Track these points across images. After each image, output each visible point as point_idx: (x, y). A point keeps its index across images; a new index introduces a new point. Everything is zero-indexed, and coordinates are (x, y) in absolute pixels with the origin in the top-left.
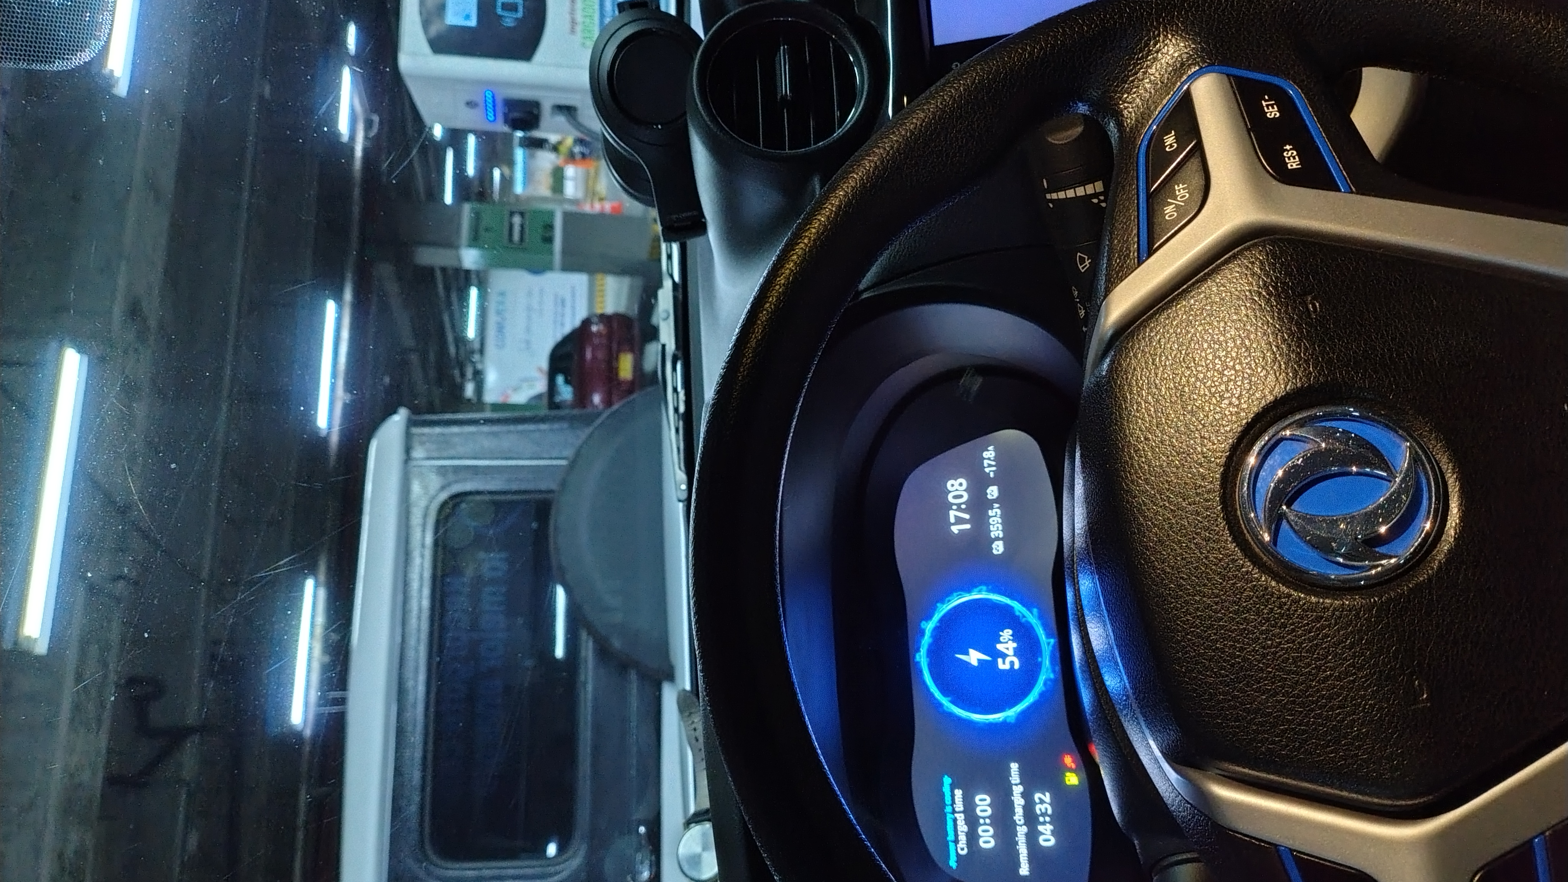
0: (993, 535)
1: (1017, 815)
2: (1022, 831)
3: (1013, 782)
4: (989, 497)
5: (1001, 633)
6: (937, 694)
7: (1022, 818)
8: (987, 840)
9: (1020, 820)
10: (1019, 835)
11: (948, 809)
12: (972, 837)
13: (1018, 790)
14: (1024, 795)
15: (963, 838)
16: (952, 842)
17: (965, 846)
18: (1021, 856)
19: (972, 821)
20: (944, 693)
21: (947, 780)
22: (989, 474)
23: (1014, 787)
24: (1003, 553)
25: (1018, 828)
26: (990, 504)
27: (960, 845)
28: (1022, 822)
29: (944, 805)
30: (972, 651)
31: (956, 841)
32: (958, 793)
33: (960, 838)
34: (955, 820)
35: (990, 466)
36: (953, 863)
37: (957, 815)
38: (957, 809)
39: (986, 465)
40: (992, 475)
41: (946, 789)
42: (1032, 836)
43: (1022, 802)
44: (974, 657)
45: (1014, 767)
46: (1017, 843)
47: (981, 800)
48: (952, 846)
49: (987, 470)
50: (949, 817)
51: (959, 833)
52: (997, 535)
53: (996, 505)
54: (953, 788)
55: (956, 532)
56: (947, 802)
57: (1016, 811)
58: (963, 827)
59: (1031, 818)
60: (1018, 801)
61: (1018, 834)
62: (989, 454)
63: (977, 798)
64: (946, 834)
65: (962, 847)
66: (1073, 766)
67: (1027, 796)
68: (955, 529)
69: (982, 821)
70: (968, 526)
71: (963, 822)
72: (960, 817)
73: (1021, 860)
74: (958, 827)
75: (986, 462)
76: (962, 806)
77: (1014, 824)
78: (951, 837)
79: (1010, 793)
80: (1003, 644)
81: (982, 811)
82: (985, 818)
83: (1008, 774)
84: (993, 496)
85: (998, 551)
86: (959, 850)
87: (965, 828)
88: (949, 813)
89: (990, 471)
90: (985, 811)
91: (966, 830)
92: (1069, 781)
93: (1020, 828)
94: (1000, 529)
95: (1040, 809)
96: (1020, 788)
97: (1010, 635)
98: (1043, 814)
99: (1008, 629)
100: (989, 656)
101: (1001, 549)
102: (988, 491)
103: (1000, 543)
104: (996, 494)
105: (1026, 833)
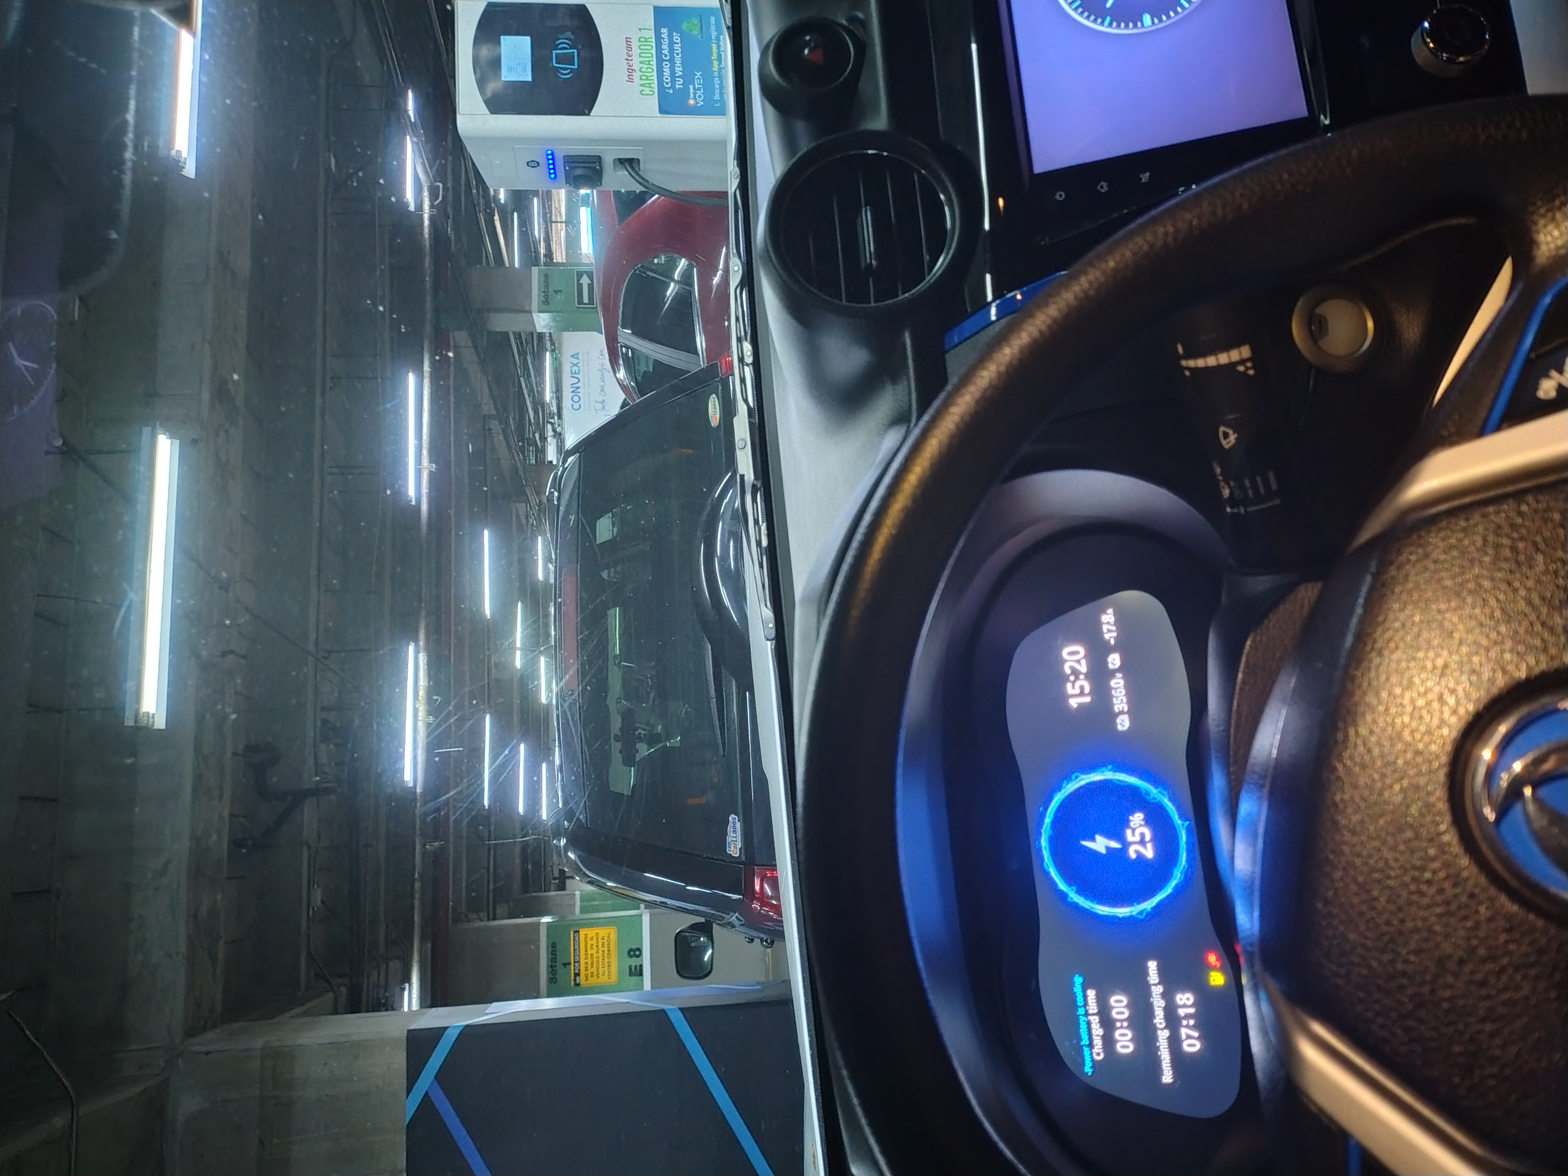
0: (1116, 709)
1: (1157, 1018)
2: (1163, 1035)
3: (1152, 982)
4: (1111, 666)
5: (1131, 818)
6: (1062, 886)
7: (1163, 1021)
8: (1125, 1043)
9: (1161, 1023)
10: (1160, 1041)
11: (1081, 1011)
12: (1109, 1041)
13: (1157, 990)
14: (1164, 995)
15: (1098, 1042)
16: (1088, 1046)
17: (1101, 1051)
18: (1164, 1062)
19: (1108, 1023)
20: (1069, 883)
21: (1078, 980)
22: (1109, 640)
23: (1153, 988)
24: (1129, 728)
25: (1159, 1032)
26: (1112, 674)
27: (1095, 1050)
28: (1164, 1025)
29: (1076, 1007)
30: (1098, 837)
31: (1091, 1045)
32: (1091, 994)
33: (1095, 1042)
34: (1089, 1024)
35: (1109, 631)
36: (1088, 1069)
37: (1090, 1018)
38: (1091, 1012)
39: (1105, 630)
40: (1112, 642)
41: (1078, 989)
42: (1175, 1042)
43: (1162, 1003)
44: (1100, 844)
45: (1152, 965)
46: (1158, 1048)
47: (1117, 1001)
48: (1086, 1051)
49: (1107, 636)
50: (1082, 1019)
51: (1094, 1037)
52: (1121, 709)
53: (1119, 675)
54: (1084, 988)
55: (1075, 706)
56: (1079, 1004)
57: (1156, 1013)
58: (1098, 1031)
59: (1173, 1020)
60: (1158, 1004)
61: (1160, 1039)
62: (1108, 618)
63: (1113, 1000)
64: (1080, 1039)
65: (1098, 1052)
66: (1218, 964)
67: (1168, 996)
68: (1074, 703)
69: (1118, 1024)
70: (1087, 699)
71: (1098, 1025)
72: (1095, 1020)
73: (1164, 1068)
74: (1093, 1031)
75: (1105, 628)
76: (1095, 1007)
77: (1154, 1029)
78: (1085, 1041)
79: (1149, 994)
80: (1134, 830)
81: (1118, 1013)
82: (1122, 1021)
83: (1146, 973)
84: (1115, 665)
85: (1124, 726)
86: (1094, 1055)
87: (1101, 1032)
88: (1082, 1015)
89: (1111, 637)
90: (1122, 1013)
91: (1102, 1034)
92: (1214, 980)
93: (1161, 1031)
94: (1125, 702)
95: (1182, 1011)
96: (1159, 989)
97: (1141, 820)
98: (1187, 1017)
99: (1138, 813)
100: (1118, 844)
101: (1127, 725)
102: (1109, 660)
103: (1125, 718)
104: (1118, 663)
105: (1168, 1037)
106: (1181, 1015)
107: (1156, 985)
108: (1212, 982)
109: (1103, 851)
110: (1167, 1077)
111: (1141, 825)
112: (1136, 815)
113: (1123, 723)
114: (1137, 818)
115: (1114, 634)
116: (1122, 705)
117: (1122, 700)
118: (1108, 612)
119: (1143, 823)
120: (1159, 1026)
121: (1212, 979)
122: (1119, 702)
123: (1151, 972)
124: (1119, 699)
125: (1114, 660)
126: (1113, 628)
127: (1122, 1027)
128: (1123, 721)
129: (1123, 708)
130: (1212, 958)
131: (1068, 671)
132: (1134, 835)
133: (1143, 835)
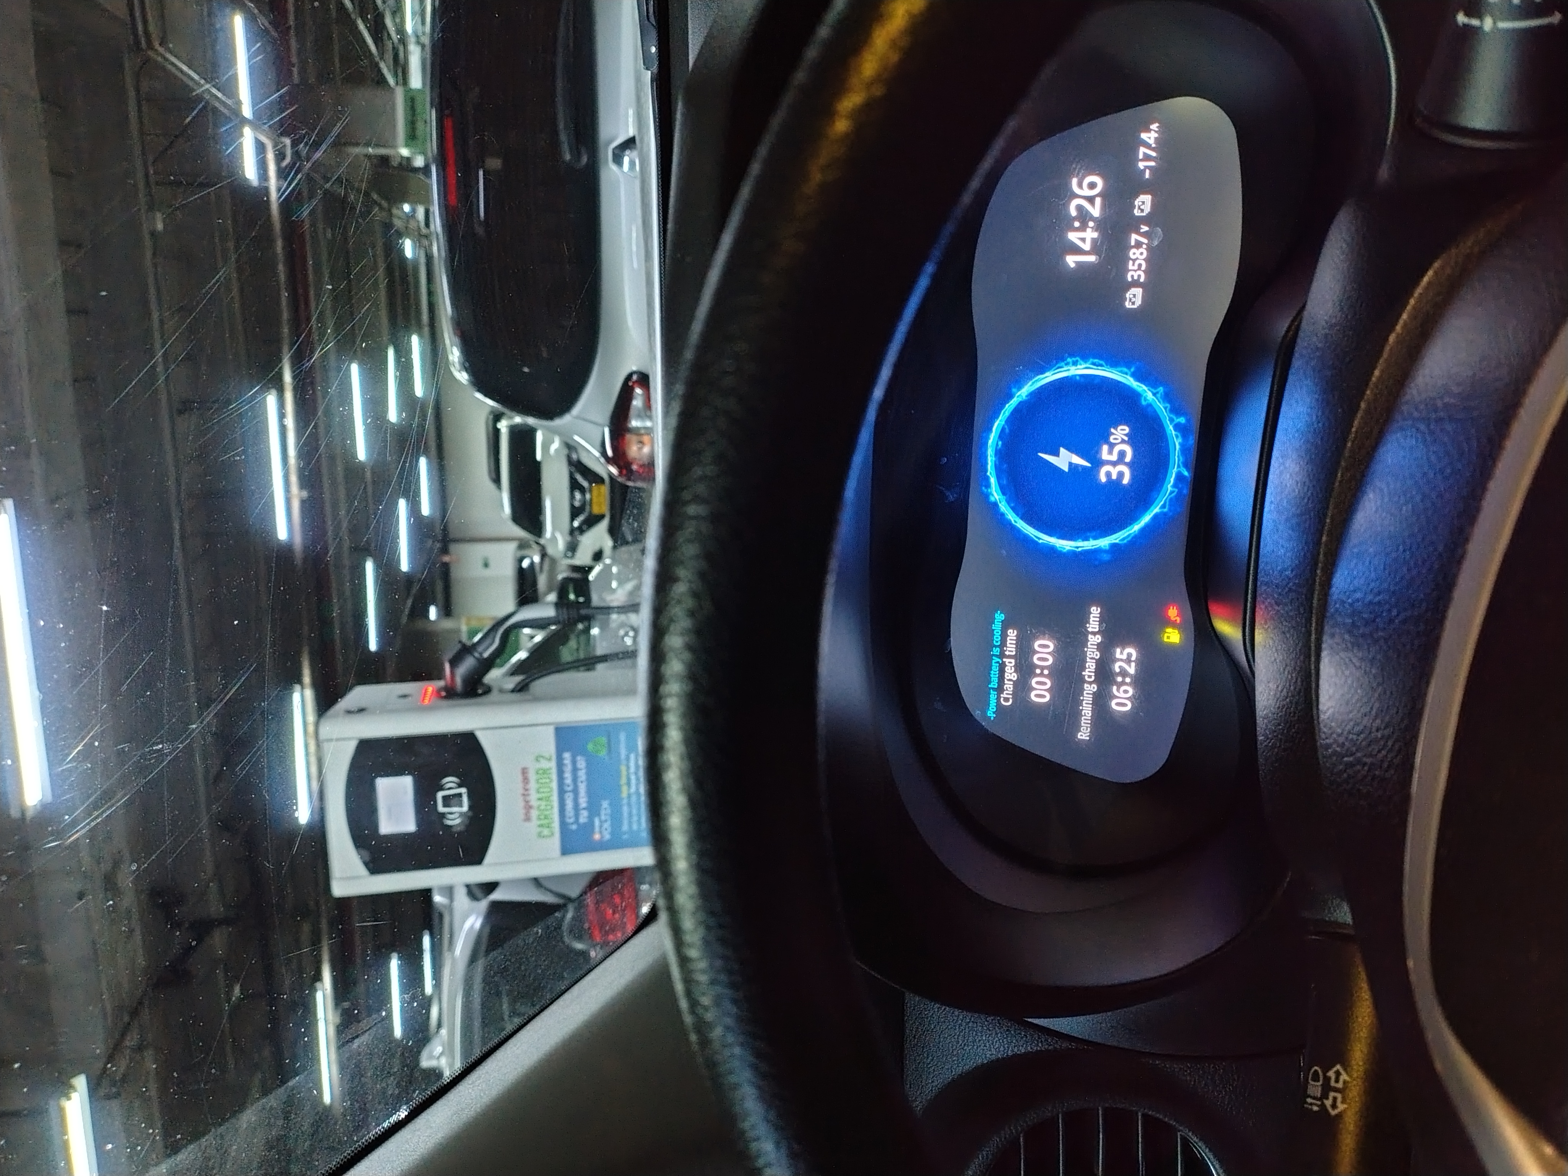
0: (1130, 277)
1: (1087, 670)
2: (1090, 689)
3: (1090, 630)
4: (1136, 212)
5: (1113, 430)
7: (1092, 675)
8: (1041, 693)
10: (1085, 695)
11: (996, 651)
12: (1023, 686)
13: (1094, 640)
14: (1101, 646)
15: (1009, 686)
16: (994, 690)
17: (1010, 696)
18: (1083, 718)
19: (1026, 669)
21: (999, 617)
22: (1144, 171)
23: (1090, 636)
24: (1140, 306)
25: (1086, 685)
26: (1134, 224)
27: (1004, 695)
28: (1092, 679)
29: (990, 646)
30: (1062, 451)
31: (1000, 689)
32: (1012, 634)
33: (1005, 687)
34: (1002, 666)
35: (1147, 158)
36: (991, 713)
37: (1006, 660)
38: (1007, 653)
39: (1141, 156)
41: (997, 627)
42: (1101, 700)
43: (1097, 655)
44: (1065, 459)
45: (1095, 612)
46: (1080, 704)
47: (1042, 646)
48: (993, 696)
49: (1141, 165)
50: (996, 659)
51: (1006, 681)
53: (1144, 228)
54: (1005, 626)
55: (1072, 265)
56: (994, 643)
57: (1086, 665)
58: (1011, 674)
59: (1105, 675)
60: (1092, 654)
61: (1084, 692)
62: (1150, 136)
63: (1037, 644)
64: (988, 680)
65: (1007, 697)
66: (1178, 619)
67: (1106, 649)
68: (1071, 260)
69: (1038, 671)
71: (1013, 668)
72: (1010, 664)
73: (1083, 725)
74: (1006, 674)
75: (1142, 150)
76: (1014, 649)
77: (1082, 681)
78: (994, 684)
79: (1083, 643)
80: (1112, 446)
81: (1039, 659)
82: (1042, 668)
83: (1084, 619)
84: (1142, 211)
85: (1133, 303)
86: (1002, 699)
87: (1014, 677)
88: (996, 656)
89: (1146, 167)
90: (1046, 660)
91: (1015, 679)
92: (1168, 638)
93: (1088, 686)
94: (1143, 268)
95: (1120, 667)
96: (1098, 639)
97: (1126, 435)
98: (1124, 673)
99: (1124, 425)
100: (1088, 461)
101: (1138, 302)
102: (1136, 203)
103: (1138, 292)
104: (1147, 209)
105: (1094, 693)
106: (1117, 670)
107: (1094, 634)
108: (1166, 640)
109: (1066, 470)
110: (1084, 734)
111: (1123, 441)
112: (1120, 427)
113: (1134, 298)
114: (1120, 432)
115: (1152, 164)
116: (1139, 272)
117: (1140, 265)
118: (1151, 127)
119: (1126, 439)
120: (1086, 677)
121: (1166, 635)
122: (1136, 267)
123: (1092, 619)
124: (1137, 262)
125: (1144, 204)
126: (1154, 154)
127: (1042, 675)
128: (1134, 296)
129: (1139, 276)
130: (1173, 613)
131: (1073, 212)
132: (1110, 452)
133: (1122, 454)
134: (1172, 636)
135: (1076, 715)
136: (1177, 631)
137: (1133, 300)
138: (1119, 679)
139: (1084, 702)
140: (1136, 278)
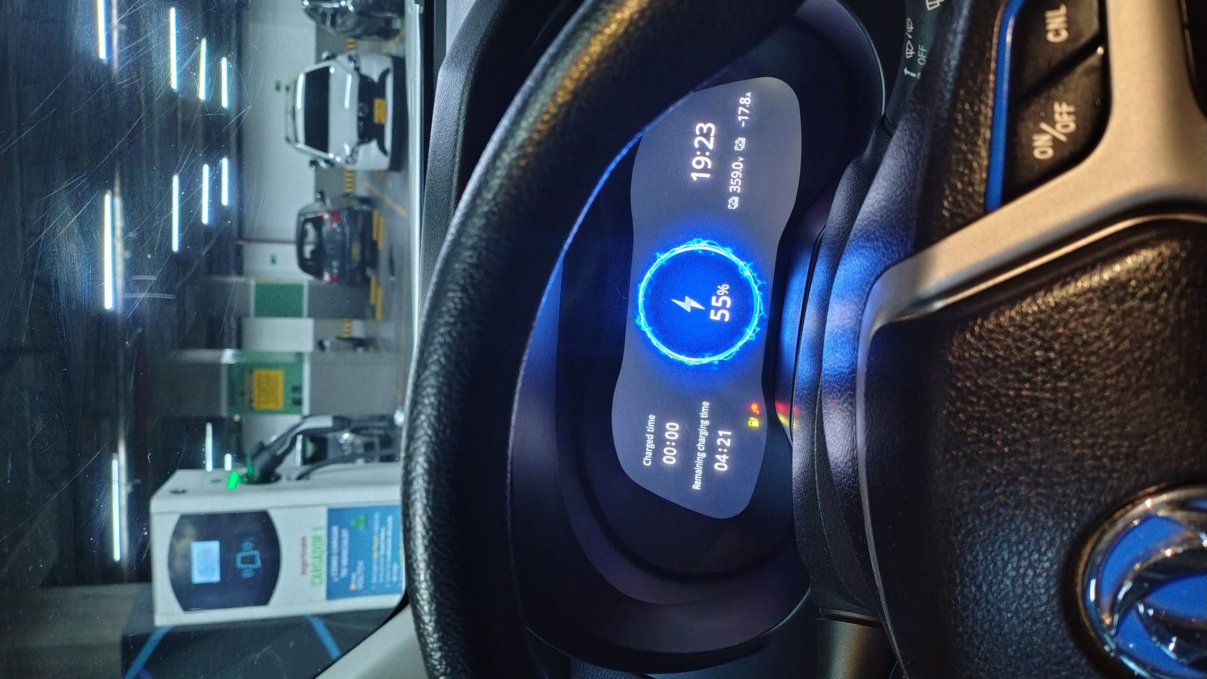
0: (731, 189)
1: (700, 443)
2: (701, 456)
3: (702, 416)
4: (736, 148)
5: (719, 287)
7: (703, 446)
8: (670, 458)
9: (701, 448)
12: (658, 454)
13: (705, 423)
14: (708, 428)
17: (650, 460)
18: (696, 475)
19: (660, 442)
22: (741, 122)
23: (702, 421)
24: (737, 209)
26: (735, 156)
27: (646, 459)
30: (687, 298)
32: (652, 418)
33: (647, 453)
35: (743, 114)
37: (647, 435)
38: (649, 431)
39: (740, 113)
40: (743, 124)
42: (709, 462)
43: (706, 433)
44: (689, 304)
45: (706, 404)
46: (695, 465)
47: (671, 426)
48: (639, 458)
49: (740, 118)
51: (647, 449)
53: (741, 159)
55: (695, 179)
57: (700, 440)
58: (651, 445)
59: (711, 448)
60: (703, 433)
61: (698, 458)
62: (746, 100)
63: (668, 426)
66: (758, 412)
67: (712, 429)
68: (694, 176)
69: (668, 443)
70: (708, 176)
71: (652, 441)
72: (650, 437)
73: (696, 479)
74: (647, 445)
75: (741, 108)
76: (653, 428)
77: (696, 450)
78: (639, 451)
79: (698, 425)
80: (718, 297)
81: (669, 435)
82: (671, 441)
83: (699, 409)
84: (740, 147)
85: (733, 206)
86: (644, 462)
88: (641, 432)
89: (743, 120)
90: (674, 436)
91: (653, 448)
92: (751, 423)
93: (700, 453)
94: (740, 184)
95: (721, 442)
96: (707, 423)
97: (727, 290)
98: (723, 446)
99: (726, 284)
100: (703, 306)
101: (736, 205)
102: (736, 142)
103: (736, 199)
104: (743, 146)
105: (704, 458)
106: (719, 443)
107: (705, 419)
108: (749, 424)
109: (689, 310)
110: (697, 485)
111: (725, 295)
112: (723, 286)
113: (734, 203)
114: (724, 288)
115: (747, 118)
116: (737, 187)
117: (738, 182)
118: (747, 94)
119: (727, 293)
120: (699, 448)
121: (750, 422)
122: (735, 183)
123: (703, 409)
124: (735, 181)
125: (741, 143)
126: (748, 112)
127: (671, 446)
128: (734, 201)
129: (737, 189)
130: (754, 407)
131: (697, 146)
132: (717, 301)
133: (725, 302)
134: (754, 423)
135: (693, 473)
136: (757, 420)
137: (733, 204)
138: (720, 450)
139: (697, 465)
140: (735, 190)
